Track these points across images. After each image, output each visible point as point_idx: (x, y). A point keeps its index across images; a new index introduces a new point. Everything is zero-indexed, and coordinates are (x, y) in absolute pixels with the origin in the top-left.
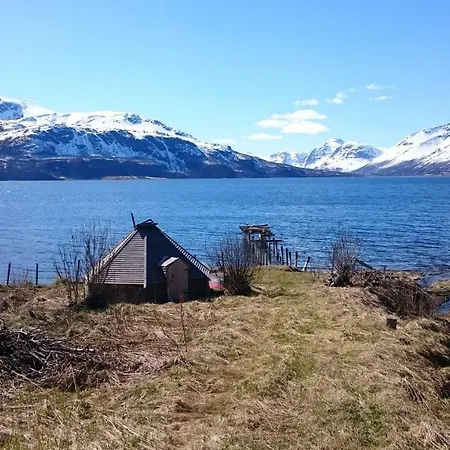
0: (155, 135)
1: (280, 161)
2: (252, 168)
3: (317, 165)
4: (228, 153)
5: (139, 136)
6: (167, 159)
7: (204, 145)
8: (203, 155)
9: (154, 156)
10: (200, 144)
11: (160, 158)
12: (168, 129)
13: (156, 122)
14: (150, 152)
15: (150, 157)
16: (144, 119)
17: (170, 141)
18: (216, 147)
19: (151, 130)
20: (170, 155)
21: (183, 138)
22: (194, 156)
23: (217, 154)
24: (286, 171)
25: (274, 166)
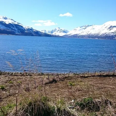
0: (11, 23)
1: (44, 32)
2: (37, 34)
3: (54, 34)
4: (32, 29)
5: (7, 23)
6: (15, 30)
7: (25, 27)
8: (25, 30)
9: (11, 29)
10: (24, 27)
11: (13, 30)
12: (15, 22)
13: (12, 20)
14: (10, 28)
15: (10, 29)
16: (8, 18)
17: (16, 25)
18: (28, 28)
19: (10, 22)
20: (16, 29)
21: (20, 25)
22: (23, 30)
23: (28, 29)
24: (46, 35)
25: (43, 34)
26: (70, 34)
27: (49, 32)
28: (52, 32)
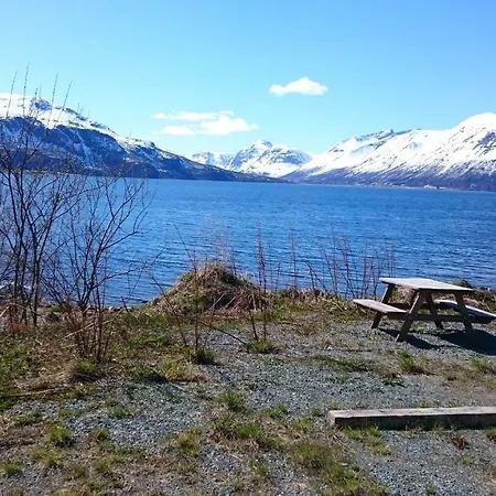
0: (66, 124)
1: (203, 162)
2: (177, 168)
3: (245, 168)
4: (152, 150)
5: (51, 126)
6: (82, 153)
7: (125, 140)
8: (123, 151)
9: (67, 148)
10: (120, 139)
11: (74, 151)
12: (82, 119)
13: (69, 110)
14: (63, 145)
15: (62, 149)
16: (54, 106)
17: (85, 132)
18: (138, 143)
19: (64, 119)
20: (85, 148)
21: (102, 131)
22: (115, 152)
23: (139, 151)
24: (213, 174)
25: (201, 167)
26: (312, 171)
27: (224, 160)
28: (238, 161)
